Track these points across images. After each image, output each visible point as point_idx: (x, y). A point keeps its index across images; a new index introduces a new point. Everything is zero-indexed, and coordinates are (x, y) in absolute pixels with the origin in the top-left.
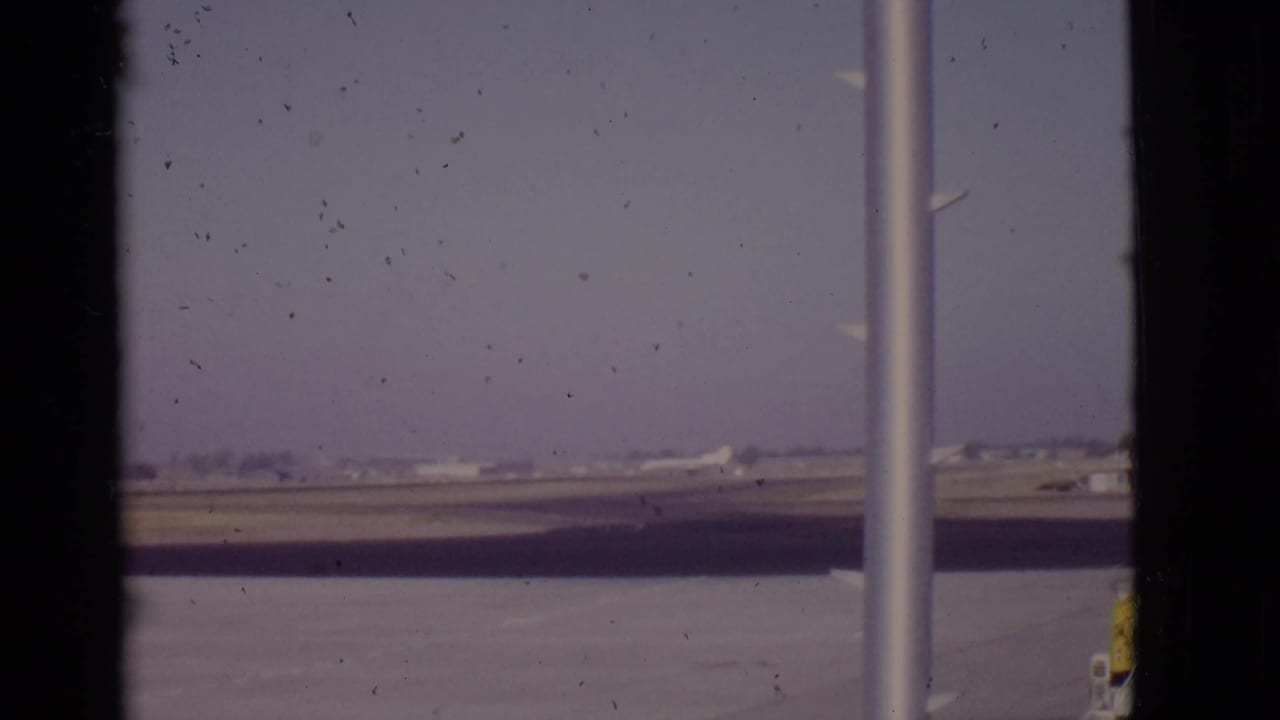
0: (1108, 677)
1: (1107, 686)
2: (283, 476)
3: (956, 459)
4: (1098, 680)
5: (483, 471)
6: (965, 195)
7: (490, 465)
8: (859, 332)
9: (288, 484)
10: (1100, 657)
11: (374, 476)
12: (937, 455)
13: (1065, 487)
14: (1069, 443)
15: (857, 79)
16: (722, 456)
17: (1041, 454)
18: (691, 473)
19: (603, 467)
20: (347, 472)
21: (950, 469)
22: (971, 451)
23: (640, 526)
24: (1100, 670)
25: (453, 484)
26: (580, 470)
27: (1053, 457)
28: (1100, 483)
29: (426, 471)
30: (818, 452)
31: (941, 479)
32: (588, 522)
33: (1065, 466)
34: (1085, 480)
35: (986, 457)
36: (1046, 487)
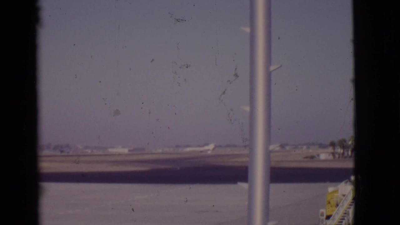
0: (325, 217)
1: (324, 220)
2: (62, 152)
3: (278, 149)
4: (322, 218)
5: (129, 151)
6: (281, 66)
7: (132, 149)
8: (247, 109)
9: (63, 154)
10: (322, 210)
11: (96, 152)
12: (271, 147)
13: (312, 157)
14: (313, 144)
15: (248, 30)
16: (211, 147)
17: (305, 147)
18: (201, 152)
19: (167, 150)
20: (87, 150)
21: (277, 152)
22: (283, 146)
23: (179, 168)
24: (322, 215)
25: (120, 155)
26: (160, 151)
27: (308, 148)
28: (323, 157)
29: (111, 150)
30: (235, 146)
31: (272, 155)
32: (162, 167)
33: (312, 151)
34: (318, 155)
35: (288, 148)
36: (306, 157)
